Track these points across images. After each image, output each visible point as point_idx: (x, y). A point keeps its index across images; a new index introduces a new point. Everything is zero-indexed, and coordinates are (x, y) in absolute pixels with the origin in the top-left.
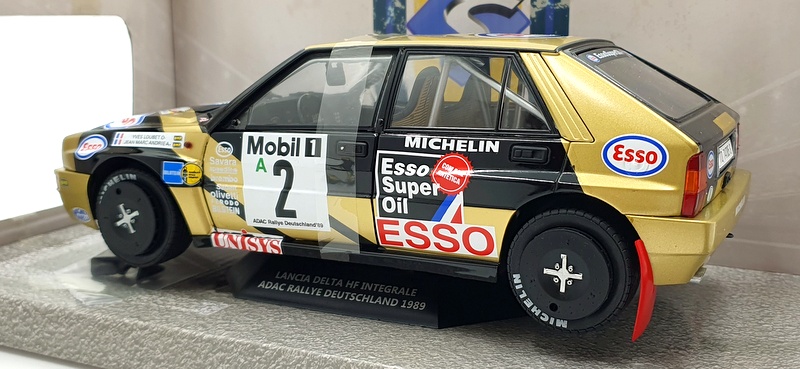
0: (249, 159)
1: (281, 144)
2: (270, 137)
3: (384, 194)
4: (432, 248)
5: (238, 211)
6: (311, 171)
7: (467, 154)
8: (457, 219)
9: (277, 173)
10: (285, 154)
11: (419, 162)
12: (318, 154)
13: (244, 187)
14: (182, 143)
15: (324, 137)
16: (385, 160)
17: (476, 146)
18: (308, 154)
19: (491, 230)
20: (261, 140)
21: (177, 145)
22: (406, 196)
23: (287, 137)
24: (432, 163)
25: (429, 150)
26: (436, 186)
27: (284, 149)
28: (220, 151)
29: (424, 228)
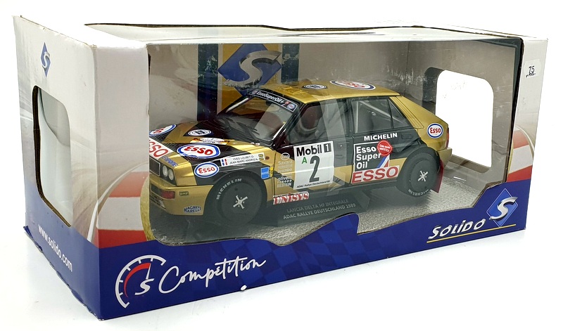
0: (298, 159)
1: (313, 149)
2: (307, 147)
3: (357, 162)
4: (374, 179)
5: (290, 184)
6: (327, 158)
7: (387, 140)
8: (386, 166)
9: (312, 162)
10: (315, 153)
11: (370, 146)
12: (330, 151)
13: (296, 172)
14: (264, 157)
15: (331, 142)
16: (357, 148)
17: (390, 136)
18: (326, 151)
19: (398, 167)
20: (303, 148)
21: (262, 159)
22: (367, 160)
23: (315, 146)
24: (375, 145)
25: (373, 141)
26: (380, 154)
27: (314, 151)
28: (284, 158)
29: (372, 172)
